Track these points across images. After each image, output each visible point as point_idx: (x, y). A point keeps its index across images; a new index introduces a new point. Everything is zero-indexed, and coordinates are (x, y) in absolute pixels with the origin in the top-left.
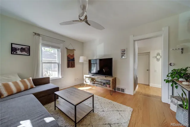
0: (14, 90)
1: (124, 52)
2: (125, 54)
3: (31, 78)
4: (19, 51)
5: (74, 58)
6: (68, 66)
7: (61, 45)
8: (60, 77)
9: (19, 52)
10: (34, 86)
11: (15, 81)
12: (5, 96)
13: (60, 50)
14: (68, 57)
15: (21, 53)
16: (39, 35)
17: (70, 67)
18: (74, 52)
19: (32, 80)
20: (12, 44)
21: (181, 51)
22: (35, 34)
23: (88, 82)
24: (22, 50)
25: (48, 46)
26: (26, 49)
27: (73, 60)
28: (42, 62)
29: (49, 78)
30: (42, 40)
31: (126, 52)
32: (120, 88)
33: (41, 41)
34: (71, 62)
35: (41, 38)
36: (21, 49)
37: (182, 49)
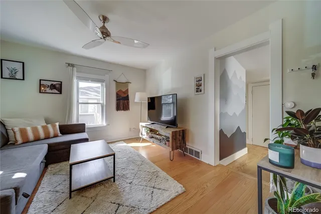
0: (31, 136)
1: (200, 82)
2: (201, 85)
3: (57, 124)
4: (49, 88)
5: (128, 95)
6: (118, 108)
7: (107, 77)
8: (105, 124)
9: (48, 90)
10: (60, 135)
11: (34, 126)
12: (19, 143)
13: (104, 84)
14: (117, 94)
15: (50, 91)
16: (73, 66)
17: (121, 110)
18: (128, 86)
19: (58, 127)
20: (40, 80)
21: (311, 71)
22: (69, 64)
23: (144, 134)
24: (53, 87)
25: (86, 79)
26: (57, 86)
27: (127, 98)
28: (78, 101)
29: (84, 125)
30: (77, 72)
31: (202, 82)
32: (194, 149)
33: (75, 73)
34: (122, 102)
35: (75, 69)
36: (51, 85)
37: (314, 68)
